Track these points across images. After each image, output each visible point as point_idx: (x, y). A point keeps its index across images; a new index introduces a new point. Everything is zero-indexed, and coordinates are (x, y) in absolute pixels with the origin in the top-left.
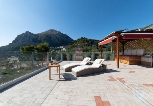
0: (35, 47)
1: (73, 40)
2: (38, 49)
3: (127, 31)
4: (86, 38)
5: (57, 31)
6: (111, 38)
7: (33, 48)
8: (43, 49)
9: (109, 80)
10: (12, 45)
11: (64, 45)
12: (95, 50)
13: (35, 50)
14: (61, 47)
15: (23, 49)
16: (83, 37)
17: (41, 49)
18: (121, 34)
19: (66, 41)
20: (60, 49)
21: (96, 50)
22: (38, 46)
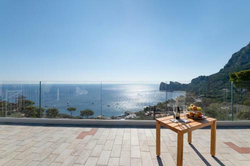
10: (224, 72)
15: (234, 76)
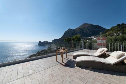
0: (71, 38)
2: (73, 40)
5: (89, 24)
7: (70, 39)
8: (76, 39)
11: (96, 35)
13: (71, 40)
14: (92, 37)
15: (65, 39)
17: (75, 40)
20: (92, 39)
22: (73, 37)
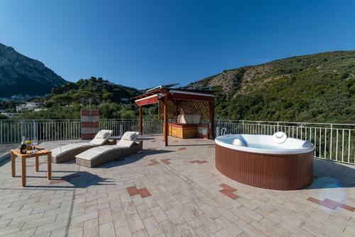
1: (63, 81)
3: (178, 87)
4: (104, 79)
6: (156, 95)
9: (150, 165)
11: (30, 94)
12: (128, 112)
16: (97, 78)
18: (170, 92)
19: (39, 81)
21: (131, 111)
